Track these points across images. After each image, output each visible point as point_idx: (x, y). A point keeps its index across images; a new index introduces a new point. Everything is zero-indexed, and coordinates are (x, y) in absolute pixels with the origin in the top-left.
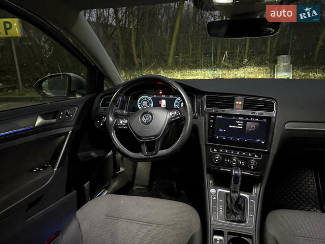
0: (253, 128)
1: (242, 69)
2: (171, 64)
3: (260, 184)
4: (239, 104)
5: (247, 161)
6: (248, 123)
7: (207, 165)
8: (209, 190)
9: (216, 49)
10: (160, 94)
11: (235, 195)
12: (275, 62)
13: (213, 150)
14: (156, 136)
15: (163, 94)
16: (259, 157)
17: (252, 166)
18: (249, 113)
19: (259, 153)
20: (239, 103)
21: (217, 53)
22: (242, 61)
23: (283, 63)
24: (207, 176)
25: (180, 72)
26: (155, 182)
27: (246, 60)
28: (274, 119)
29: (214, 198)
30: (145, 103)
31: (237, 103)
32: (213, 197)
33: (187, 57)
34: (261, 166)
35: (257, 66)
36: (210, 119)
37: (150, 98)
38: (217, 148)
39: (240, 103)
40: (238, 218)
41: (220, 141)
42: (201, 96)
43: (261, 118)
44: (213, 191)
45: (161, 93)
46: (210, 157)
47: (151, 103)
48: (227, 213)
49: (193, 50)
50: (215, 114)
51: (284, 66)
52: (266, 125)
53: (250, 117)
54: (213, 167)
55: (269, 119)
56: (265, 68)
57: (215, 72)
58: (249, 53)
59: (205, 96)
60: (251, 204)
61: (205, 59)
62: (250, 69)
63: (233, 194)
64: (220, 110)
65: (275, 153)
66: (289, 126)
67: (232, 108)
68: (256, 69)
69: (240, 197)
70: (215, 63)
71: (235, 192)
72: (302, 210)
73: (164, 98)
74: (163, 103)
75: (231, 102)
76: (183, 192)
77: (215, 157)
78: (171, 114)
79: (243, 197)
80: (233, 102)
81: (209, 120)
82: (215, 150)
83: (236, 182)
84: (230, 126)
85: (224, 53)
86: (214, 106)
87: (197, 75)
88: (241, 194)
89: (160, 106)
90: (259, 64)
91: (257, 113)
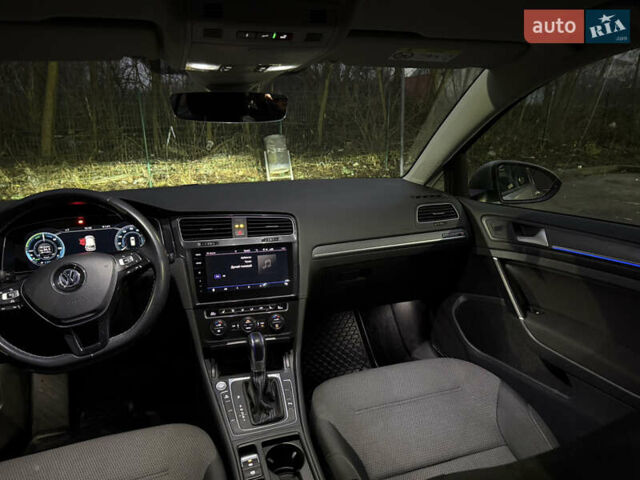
0: (268, 264)
1: (206, 159)
2: (49, 154)
3: (292, 351)
4: (239, 228)
5: (267, 318)
6: (259, 257)
7: (203, 343)
8: (214, 387)
9: (149, 123)
10: (81, 225)
11: (260, 380)
12: (262, 146)
13: (208, 315)
14: (96, 311)
15: (86, 224)
16: (285, 308)
17: (277, 326)
18: (258, 240)
19: (282, 302)
20: (240, 226)
21: (152, 130)
22: (203, 144)
23: (276, 147)
24: (204, 364)
25: (76, 169)
26: (83, 414)
27: (211, 143)
28: (296, 245)
29: (227, 397)
30: (45, 249)
31: (237, 226)
32: (223, 396)
33: (89, 138)
34: (289, 321)
35: (233, 154)
36: (195, 259)
37: (56, 237)
38: (217, 309)
39: (242, 226)
40: (273, 414)
41: (220, 295)
42: (170, 221)
43: (277, 246)
44: (221, 385)
45: (81, 222)
46: (206, 327)
47: (59, 245)
48: (253, 413)
49: (98, 122)
50: (203, 251)
51: (278, 153)
52: (286, 257)
53: (260, 247)
54: (214, 344)
55: (289, 245)
56: (247, 157)
57: (155, 166)
58: (215, 131)
59: (178, 220)
60: (286, 385)
61: (130, 141)
62: (221, 160)
63: (256, 379)
64: (210, 242)
65: (305, 297)
66: (318, 253)
67: (230, 236)
68: (232, 159)
69: (268, 379)
70: (151, 148)
71: (259, 374)
72: (361, 370)
73: (89, 233)
74: (90, 242)
75: (227, 226)
76: (149, 413)
77: (214, 326)
78: (121, 262)
79: (272, 379)
80: (230, 226)
81: (194, 262)
82: (213, 314)
83: (259, 357)
84: (233, 267)
85: (168, 130)
86: (199, 236)
87: (116, 173)
88: (269, 376)
89: (82, 249)
90: (236, 150)
91: (270, 239)
